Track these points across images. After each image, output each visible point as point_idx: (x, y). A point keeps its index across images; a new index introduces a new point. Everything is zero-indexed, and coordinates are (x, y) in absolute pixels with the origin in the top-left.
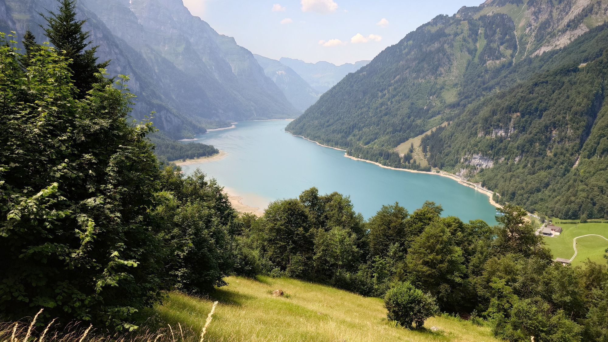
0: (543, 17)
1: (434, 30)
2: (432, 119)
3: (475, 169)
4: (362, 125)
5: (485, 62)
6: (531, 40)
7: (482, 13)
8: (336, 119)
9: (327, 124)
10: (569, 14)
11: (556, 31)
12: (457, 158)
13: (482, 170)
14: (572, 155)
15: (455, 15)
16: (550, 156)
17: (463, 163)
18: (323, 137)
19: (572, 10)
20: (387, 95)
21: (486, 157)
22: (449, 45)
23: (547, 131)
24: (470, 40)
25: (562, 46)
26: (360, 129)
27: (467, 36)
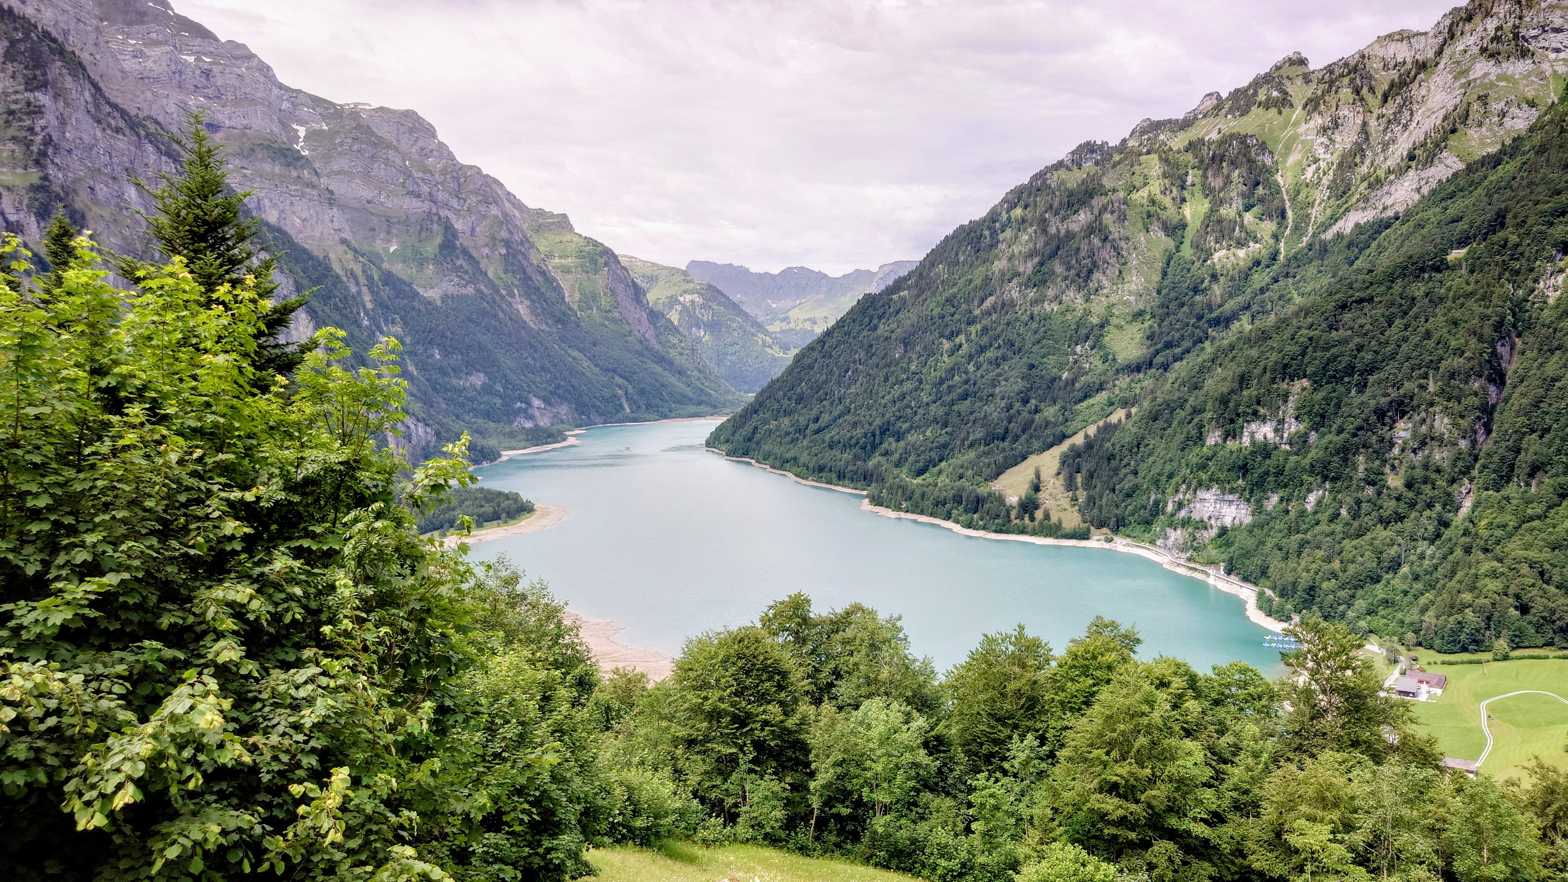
0: (1346, 139)
1: (1074, 179)
2: (1085, 404)
3: (1206, 528)
4: (905, 426)
5: (1209, 255)
6: (1320, 195)
7: (1192, 134)
8: (836, 413)
9: (813, 427)
10: (1411, 128)
11: (1381, 173)
12: (1157, 503)
13: (1223, 531)
14: (1453, 481)
15: (1124, 141)
16: (1396, 489)
17: (1173, 515)
18: (804, 458)
19: (1417, 118)
20: (965, 346)
21: (1231, 497)
22: (1116, 215)
23: (1384, 424)
24: (1167, 201)
25: (1401, 209)
26: (899, 436)
27: (1158, 192)
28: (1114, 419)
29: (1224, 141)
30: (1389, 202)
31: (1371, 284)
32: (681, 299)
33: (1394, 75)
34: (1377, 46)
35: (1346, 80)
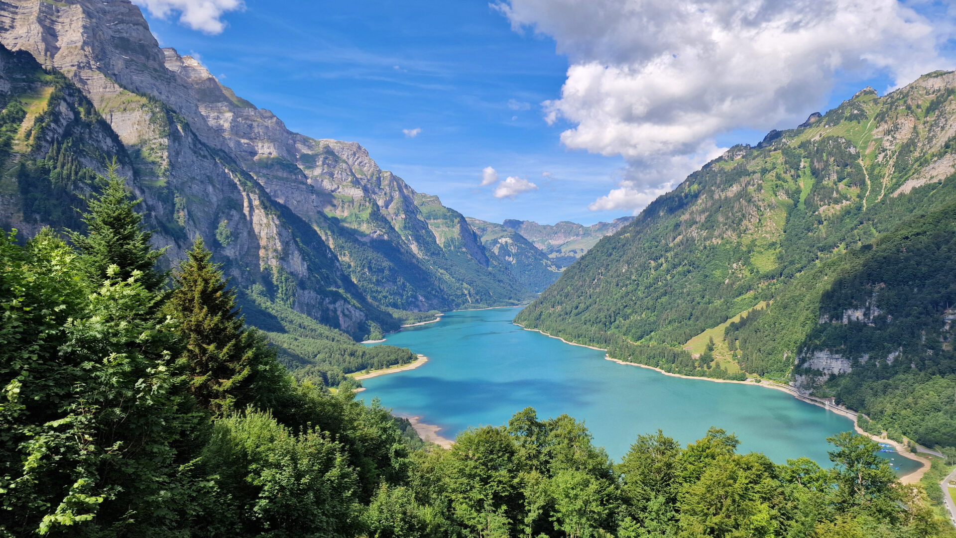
2: (740, 298)
5: (817, 209)
6: (889, 170)
7: (803, 138)
8: (588, 304)
10: (947, 129)
12: (788, 359)
15: (760, 143)
16: (948, 351)
18: (570, 329)
21: (837, 356)
22: (755, 186)
23: (937, 311)
24: (788, 177)
25: (943, 178)
26: (626, 317)
27: (782, 172)
28: (758, 307)
29: (824, 141)
30: (934, 173)
31: (924, 224)
32: (500, 241)
33: (932, 97)
34: (921, 81)
35: (901, 102)
